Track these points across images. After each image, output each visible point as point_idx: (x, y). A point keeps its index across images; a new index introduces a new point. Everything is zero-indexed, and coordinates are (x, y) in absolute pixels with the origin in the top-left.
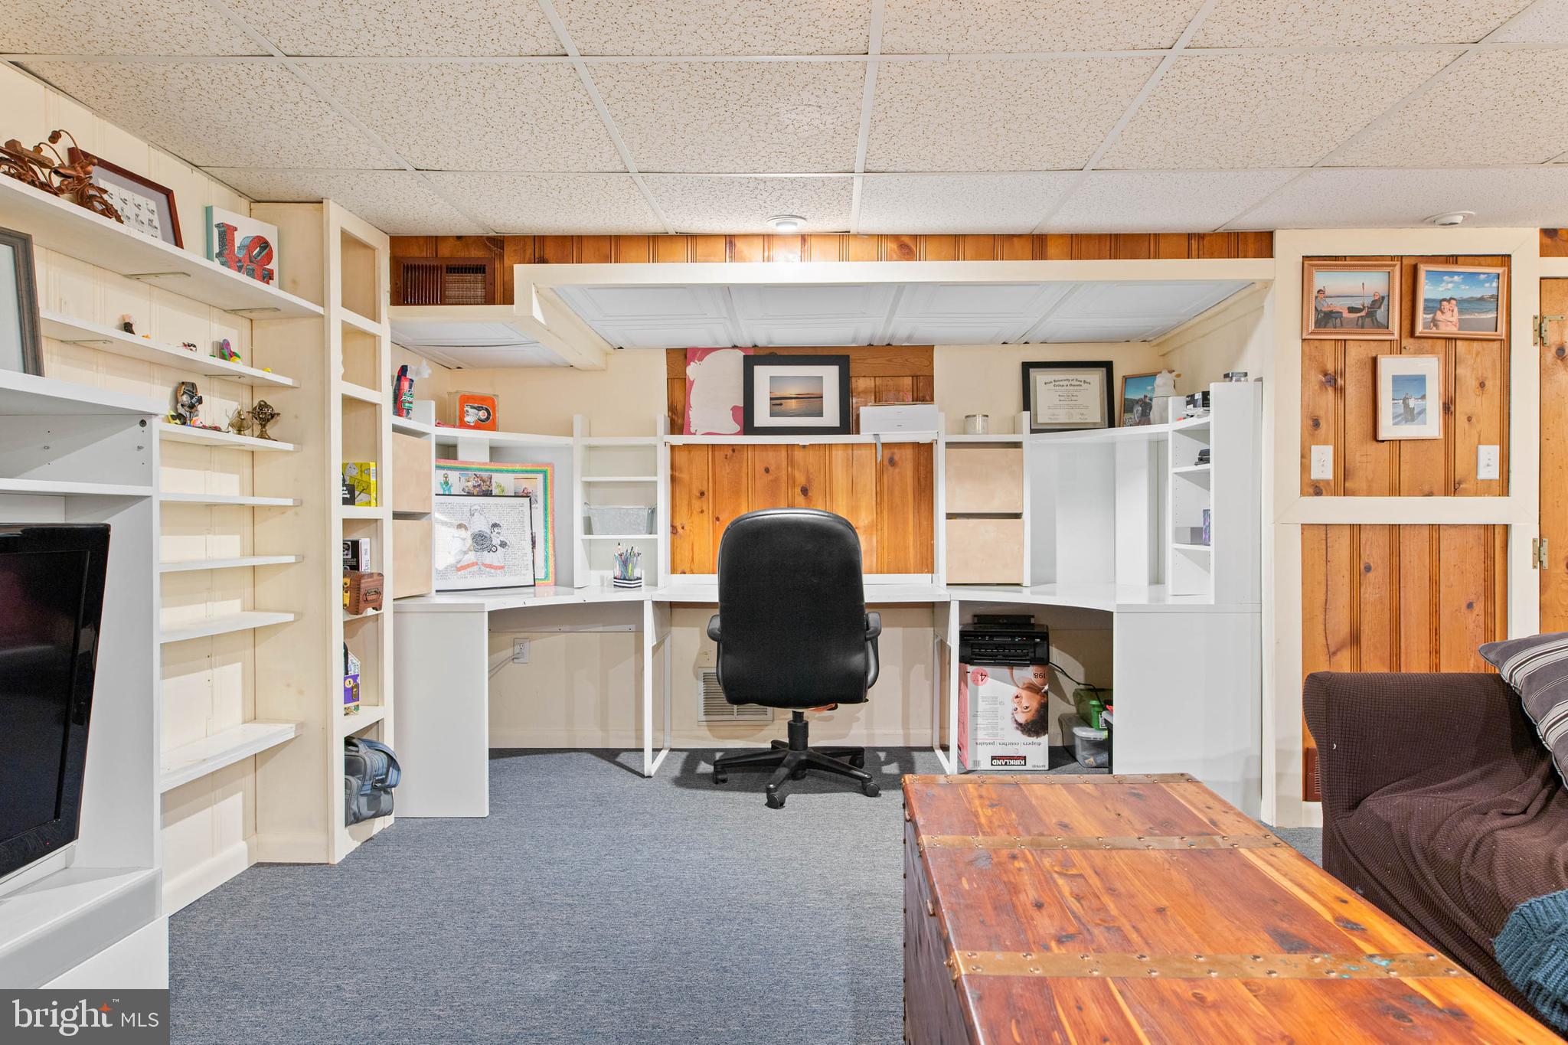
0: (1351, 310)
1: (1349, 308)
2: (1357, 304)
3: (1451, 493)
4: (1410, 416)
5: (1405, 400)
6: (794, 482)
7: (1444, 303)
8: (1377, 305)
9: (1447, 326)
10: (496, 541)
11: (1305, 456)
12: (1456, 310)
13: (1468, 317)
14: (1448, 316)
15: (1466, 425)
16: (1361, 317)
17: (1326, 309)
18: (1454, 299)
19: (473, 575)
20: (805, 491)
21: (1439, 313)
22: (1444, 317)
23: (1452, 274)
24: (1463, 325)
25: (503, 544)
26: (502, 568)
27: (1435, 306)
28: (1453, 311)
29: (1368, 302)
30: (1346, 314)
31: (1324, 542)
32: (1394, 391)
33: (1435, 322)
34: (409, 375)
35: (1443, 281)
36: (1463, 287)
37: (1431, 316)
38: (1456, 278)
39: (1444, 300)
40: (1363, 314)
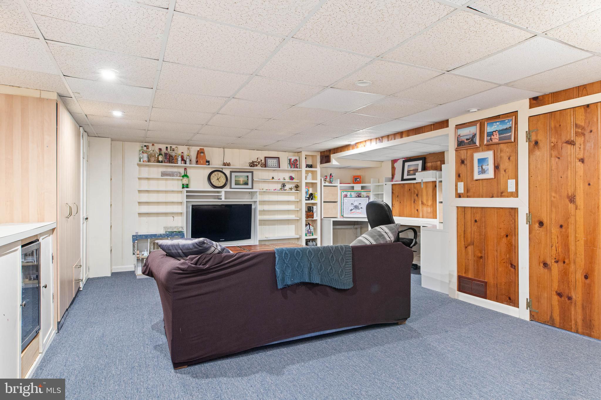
0: (467, 139)
1: (466, 139)
2: (468, 137)
3: (499, 197)
4: (483, 171)
5: (482, 166)
6: (415, 193)
7: (494, 132)
8: (474, 136)
9: (495, 140)
10: (360, 207)
11: (456, 186)
12: (498, 134)
13: (502, 136)
14: (495, 137)
15: (504, 173)
16: (470, 141)
17: (460, 140)
18: (497, 131)
19: (354, 214)
20: (417, 195)
21: (492, 136)
22: (494, 137)
23: (496, 122)
24: (500, 139)
25: (361, 208)
26: (361, 213)
27: (490, 134)
28: (497, 135)
29: (471, 136)
30: (466, 141)
31: (464, 212)
32: (478, 164)
33: (491, 139)
34: (332, 175)
35: (493, 125)
36: (500, 126)
37: (490, 137)
38: (498, 123)
39: (494, 131)
40: (470, 140)
